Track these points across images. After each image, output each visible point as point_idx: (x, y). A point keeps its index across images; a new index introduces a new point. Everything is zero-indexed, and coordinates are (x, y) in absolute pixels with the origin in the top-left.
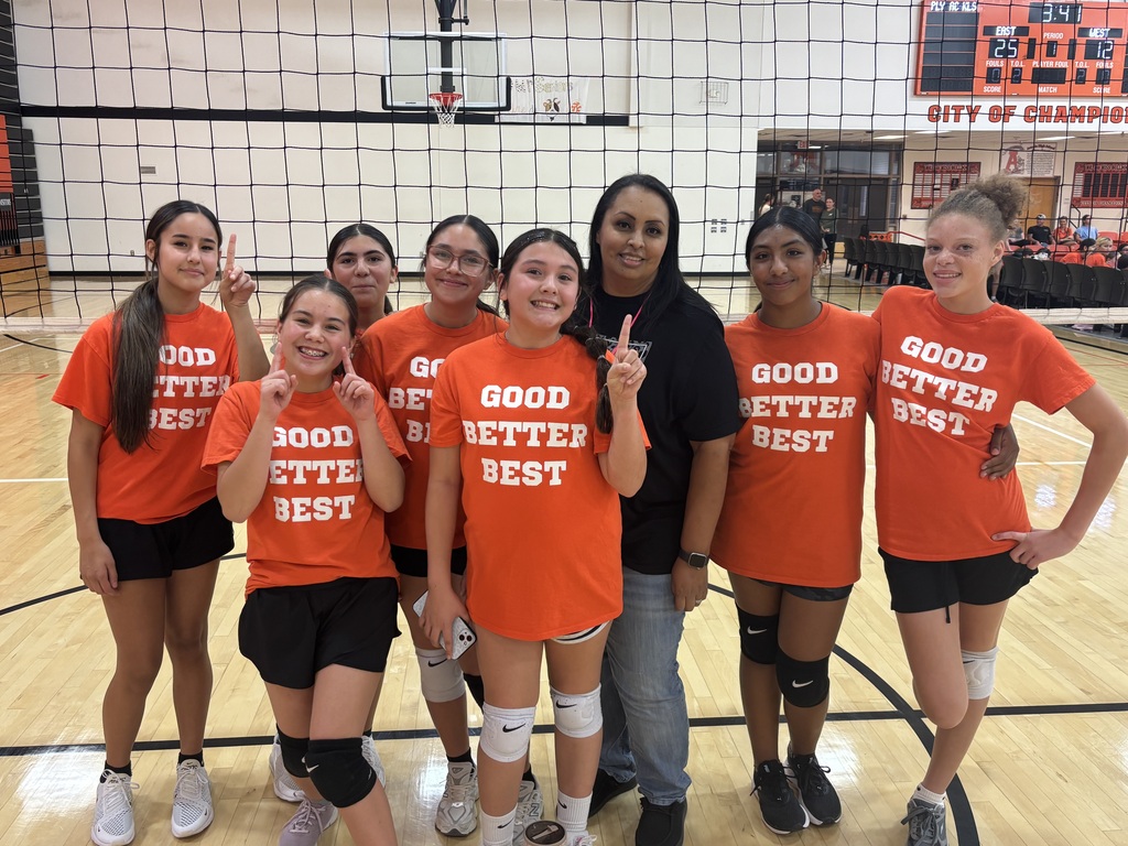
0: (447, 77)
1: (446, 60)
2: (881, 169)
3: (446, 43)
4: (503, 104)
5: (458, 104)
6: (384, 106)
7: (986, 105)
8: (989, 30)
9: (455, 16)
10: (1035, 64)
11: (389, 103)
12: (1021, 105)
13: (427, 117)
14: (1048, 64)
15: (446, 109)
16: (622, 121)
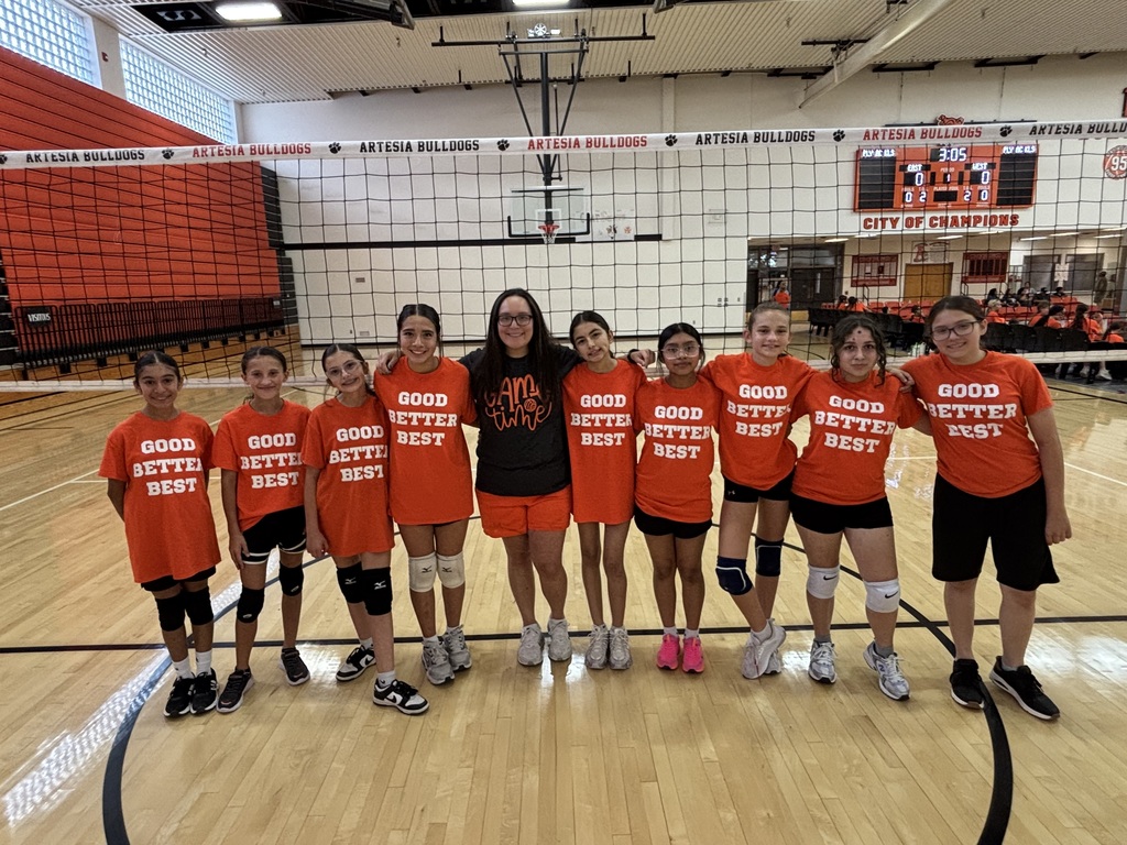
0: (549, 215)
1: (548, 205)
2: (830, 262)
3: (548, 194)
4: (585, 230)
5: (556, 231)
6: (510, 235)
7: (902, 217)
8: (904, 168)
9: (554, 175)
10: (935, 189)
11: (513, 233)
12: (928, 216)
13: (537, 240)
14: (944, 189)
15: (549, 234)
16: (658, 238)
